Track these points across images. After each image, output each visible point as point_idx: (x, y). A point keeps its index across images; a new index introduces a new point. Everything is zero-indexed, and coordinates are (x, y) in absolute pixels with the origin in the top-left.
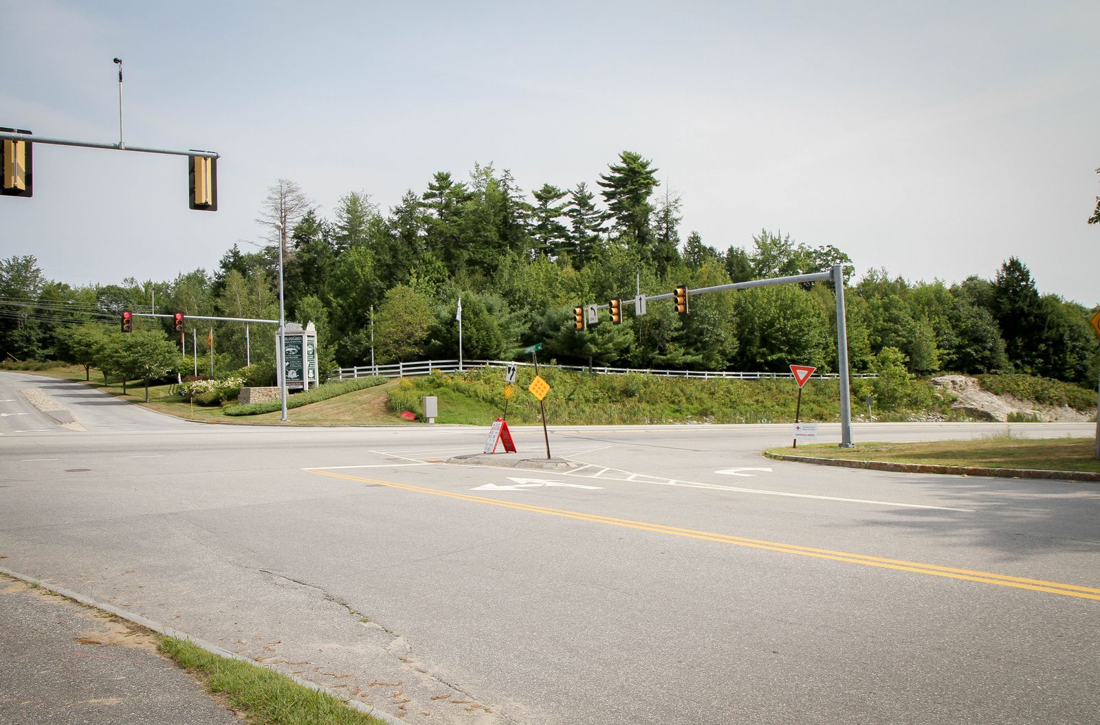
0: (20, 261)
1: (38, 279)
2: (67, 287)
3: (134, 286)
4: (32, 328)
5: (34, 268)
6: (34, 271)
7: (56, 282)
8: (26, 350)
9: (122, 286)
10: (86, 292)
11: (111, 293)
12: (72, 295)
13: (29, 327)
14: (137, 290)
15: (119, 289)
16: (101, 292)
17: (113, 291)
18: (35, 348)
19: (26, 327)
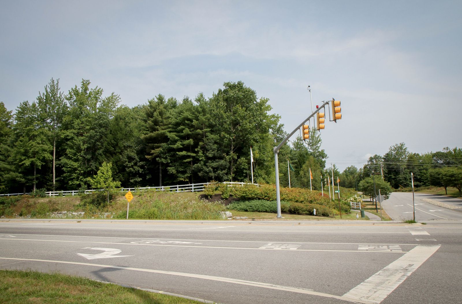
0: (398, 146)
1: (406, 152)
2: (418, 155)
3: (448, 151)
4: (406, 174)
5: (404, 148)
6: (404, 149)
7: (413, 153)
8: (405, 183)
9: (443, 152)
10: (427, 156)
11: (439, 155)
12: (420, 158)
13: (405, 173)
14: (450, 153)
15: (442, 153)
16: (434, 155)
17: (440, 154)
18: (409, 182)
19: (404, 174)
